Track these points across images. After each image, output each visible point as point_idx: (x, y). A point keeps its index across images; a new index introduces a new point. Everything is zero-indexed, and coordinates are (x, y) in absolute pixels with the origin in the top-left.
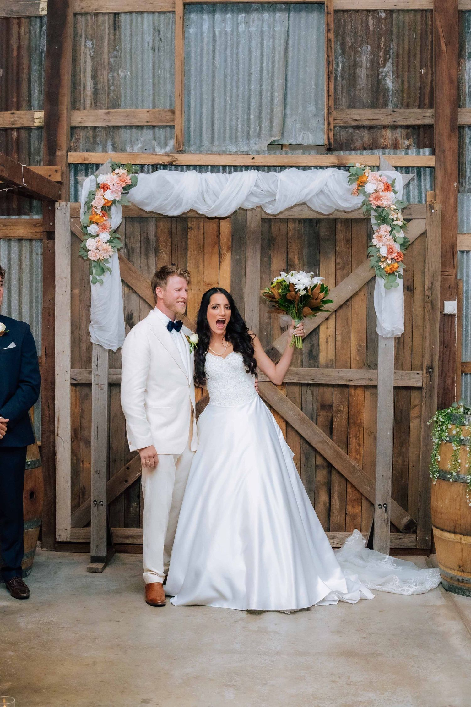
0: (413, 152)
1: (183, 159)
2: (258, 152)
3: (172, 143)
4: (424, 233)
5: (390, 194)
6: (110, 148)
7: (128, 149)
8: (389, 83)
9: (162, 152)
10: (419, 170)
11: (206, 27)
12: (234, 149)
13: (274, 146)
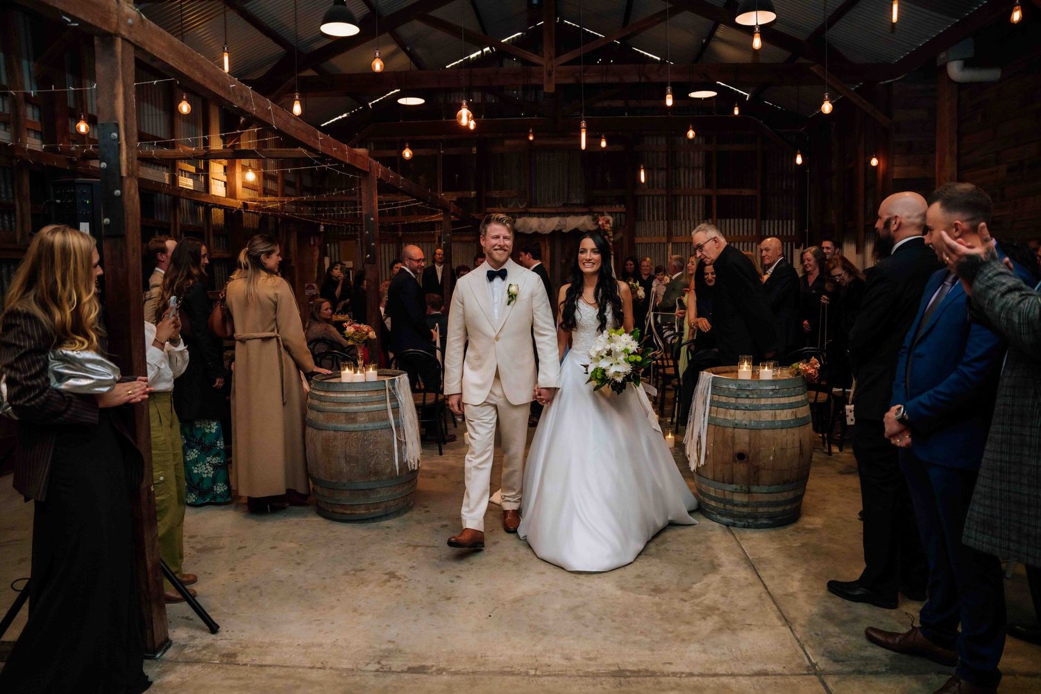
0: (618, 206)
1: (531, 210)
2: (559, 207)
3: (525, 203)
4: (622, 238)
5: (608, 225)
6: (501, 206)
7: (509, 206)
8: (608, 179)
9: (521, 207)
10: (620, 213)
11: (538, 158)
12: (549, 206)
13: (565, 205)
